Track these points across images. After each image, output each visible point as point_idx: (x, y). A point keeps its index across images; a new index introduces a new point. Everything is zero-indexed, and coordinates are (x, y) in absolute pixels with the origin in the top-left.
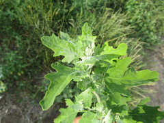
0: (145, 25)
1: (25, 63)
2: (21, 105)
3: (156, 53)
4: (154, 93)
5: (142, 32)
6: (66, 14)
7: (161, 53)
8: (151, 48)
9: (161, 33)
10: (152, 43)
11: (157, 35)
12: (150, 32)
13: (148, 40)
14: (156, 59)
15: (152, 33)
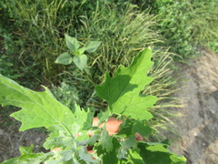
0: (179, 31)
1: (16, 73)
2: (9, 129)
3: (189, 67)
4: (183, 117)
5: (174, 39)
6: (76, 8)
7: (195, 68)
8: (183, 61)
9: (197, 42)
10: (186, 54)
11: (192, 45)
12: (184, 40)
13: (180, 51)
14: (188, 75)
15: (186, 42)
